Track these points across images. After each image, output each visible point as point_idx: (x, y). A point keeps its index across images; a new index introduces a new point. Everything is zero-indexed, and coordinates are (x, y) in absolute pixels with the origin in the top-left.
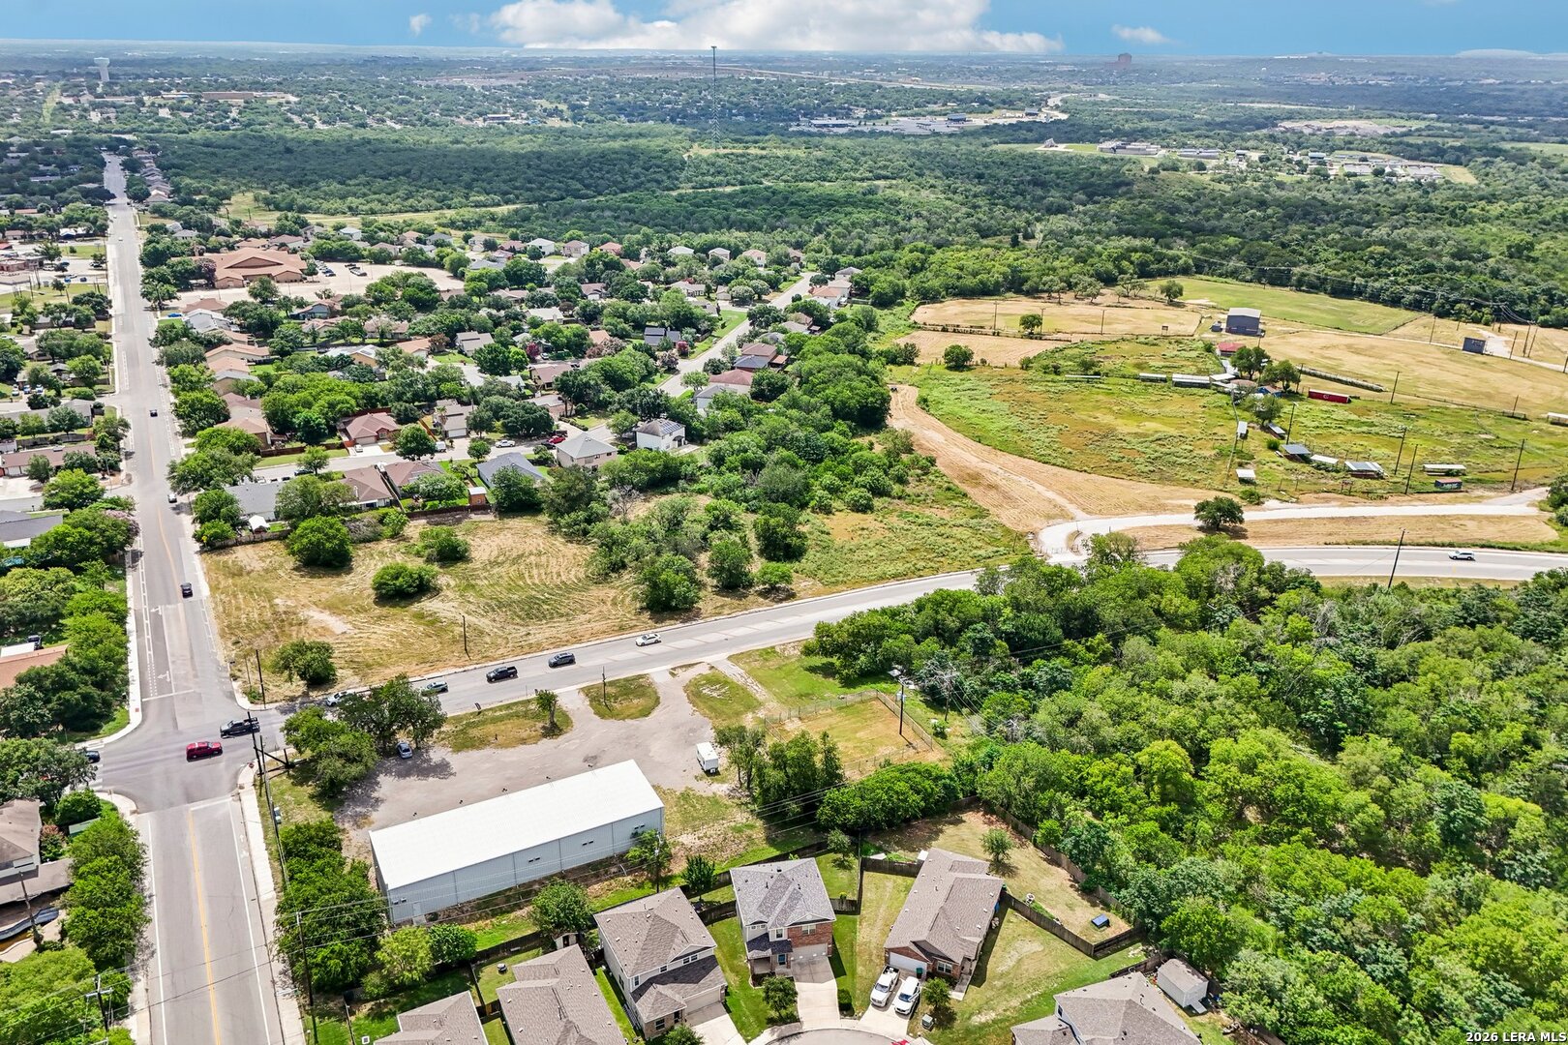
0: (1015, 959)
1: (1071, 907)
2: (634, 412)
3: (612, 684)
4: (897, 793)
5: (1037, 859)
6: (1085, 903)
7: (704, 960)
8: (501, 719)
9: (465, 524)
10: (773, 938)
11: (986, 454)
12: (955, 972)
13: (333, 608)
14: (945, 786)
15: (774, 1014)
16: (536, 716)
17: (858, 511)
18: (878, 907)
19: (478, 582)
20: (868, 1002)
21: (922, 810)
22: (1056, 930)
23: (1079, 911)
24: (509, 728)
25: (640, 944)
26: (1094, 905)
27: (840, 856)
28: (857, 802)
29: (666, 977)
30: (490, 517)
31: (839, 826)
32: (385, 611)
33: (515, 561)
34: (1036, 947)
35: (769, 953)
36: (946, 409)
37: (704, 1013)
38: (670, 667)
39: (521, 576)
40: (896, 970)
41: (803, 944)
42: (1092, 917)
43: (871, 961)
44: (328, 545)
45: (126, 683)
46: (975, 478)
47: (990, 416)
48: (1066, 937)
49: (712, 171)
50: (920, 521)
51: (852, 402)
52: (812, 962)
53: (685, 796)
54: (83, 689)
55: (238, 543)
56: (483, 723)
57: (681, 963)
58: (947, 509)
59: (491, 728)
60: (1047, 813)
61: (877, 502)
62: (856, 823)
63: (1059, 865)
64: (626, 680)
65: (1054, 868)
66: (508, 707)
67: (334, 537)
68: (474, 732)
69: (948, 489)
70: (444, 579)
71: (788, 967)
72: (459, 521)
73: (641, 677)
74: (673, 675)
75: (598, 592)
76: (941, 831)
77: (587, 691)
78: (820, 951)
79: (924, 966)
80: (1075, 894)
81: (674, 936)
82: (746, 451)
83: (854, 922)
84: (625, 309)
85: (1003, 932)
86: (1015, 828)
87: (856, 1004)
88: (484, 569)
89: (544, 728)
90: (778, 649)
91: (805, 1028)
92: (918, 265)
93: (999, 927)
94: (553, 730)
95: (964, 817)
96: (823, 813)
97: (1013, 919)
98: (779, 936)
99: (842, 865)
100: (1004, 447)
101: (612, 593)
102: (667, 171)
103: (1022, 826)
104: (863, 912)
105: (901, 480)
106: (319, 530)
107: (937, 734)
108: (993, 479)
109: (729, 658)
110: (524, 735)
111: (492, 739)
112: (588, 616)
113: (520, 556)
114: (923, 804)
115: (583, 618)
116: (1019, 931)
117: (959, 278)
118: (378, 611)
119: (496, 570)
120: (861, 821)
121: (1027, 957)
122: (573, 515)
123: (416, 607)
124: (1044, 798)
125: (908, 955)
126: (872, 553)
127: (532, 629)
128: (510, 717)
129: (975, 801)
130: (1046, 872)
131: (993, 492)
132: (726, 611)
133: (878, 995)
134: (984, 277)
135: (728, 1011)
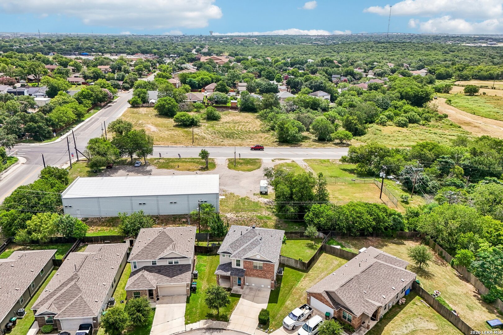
0: (410, 329)
1: (470, 308)
2: (311, 88)
3: (242, 159)
4: (357, 213)
5: (451, 274)
6: (484, 309)
7: (183, 266)
8: (186, 162)
9: (226, 112)
10: (234, 266)
11: (477, 118)
12: (355, 323)
13: (157, 126)
14: (394, 219)
15: (214, 312)
16: (202, 163)
17: (399, 126)
18: (321, 272)
19: (217, 126)
20: (281, 324)
21: (374, 228)
22: (452, 319)
23: (477, 313)
24: (188, 165)
25: (146, 245)
26: (491, 312)
27: (313, 242)
28: (330, 213)
29: (153, 269)
30: (237, 112)
31: (315, 225)
32: (175, 128)
33: (236, 123)
34: (432, 326)
35: (228, 274)
36: (459, 104)
37: (171, 298)
38: (273, 158)
39: (235, 127)
40: (310, 309)
41: (254, 275)
42: (486, 319)
43: (299, 299)
44: (167, 106)
45: (67, 132)
46: (468, 124)
47: (483, 107)
48: (460, 325)
49: (382, 48)
50: (431, 132)
51: (410, 93)
52: (259, 289)
53: (243, 199)
54: (40, 124)
55: (142, 107)
56: (178, 162)
57: (166, 263)
58: (447, 131)
59: (180, 164)
60: (465, 247)
61: (410, 125)
62: (326, 224)
63: (468, 281)
64: (250, 159)
65: (464, 283)
66: (193, 159)
67: (169, 104)
68: (172, 164)
69: (451, 125)
70: (205, 124)
71: (242, 288)
72: (224, 111)
73: (258, 159)
74: (273, 161)
75: (261, 134)
76: (386, 245)
77: (229, 160)
78: (266, 285)
79: (332, 311)
80: (477, 302)
81: (168, 245)
82: (353, 101)
83: (302, 276)
84: (327, 70)
85: (407, 308)
86: (440, 254)
87: (272, 322)
88: (222, 123)
89: (202, 167)
90: (331, 161)
91: (229, 327)
92: (461, 69)
93: (404, 305)
94: (205, 169)
95: (405, 242)
96: (309, 215)
97: (419, 304)
98: (238, 265)
99: (311, 247)
100: (488, 116)
101: (267, 136)
102: (365, 48)
103: (445, 253)
104: (310, 272)
105: (426, 119)
106: (165, 100)
107: (403, 202)
108: (477, 125)
109: (303, 160)
110: (191, 168)
111: (176, 167)
112: (251, 140)
113: (238, 122)
114: (374, 223)
115: (249, 140)
116: (421, 312)
117: (479, 72)
118: (173, 128)
119: (227, 124)
120: (329, 224)
121: (422, 331)
122: (265, 110)
123: (186, 129)
124: (464, 237)
125: (321, 300)
126: (400, 138)
127: (225, 141)
128: (190, 162)
129: (416, 235)
130: (456, 283)
131: (476, 128)
132: (315, 146)
133: (289, 321)
134: (492, 72)
135: (188, 302)
